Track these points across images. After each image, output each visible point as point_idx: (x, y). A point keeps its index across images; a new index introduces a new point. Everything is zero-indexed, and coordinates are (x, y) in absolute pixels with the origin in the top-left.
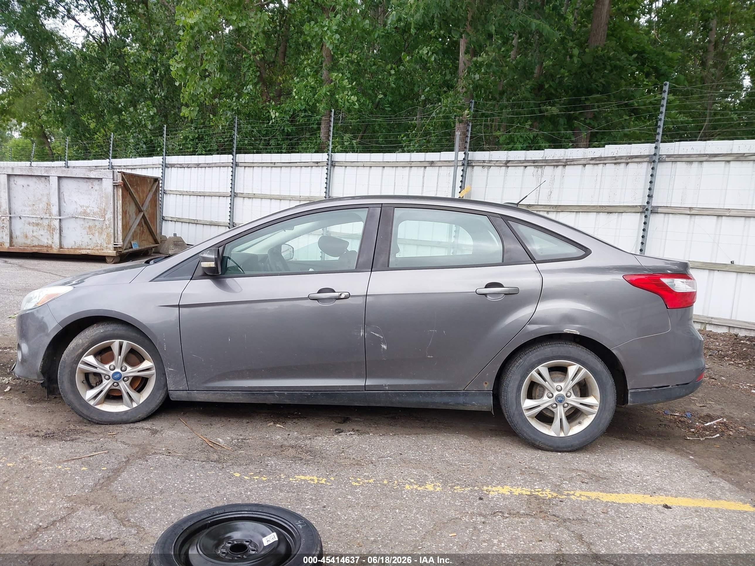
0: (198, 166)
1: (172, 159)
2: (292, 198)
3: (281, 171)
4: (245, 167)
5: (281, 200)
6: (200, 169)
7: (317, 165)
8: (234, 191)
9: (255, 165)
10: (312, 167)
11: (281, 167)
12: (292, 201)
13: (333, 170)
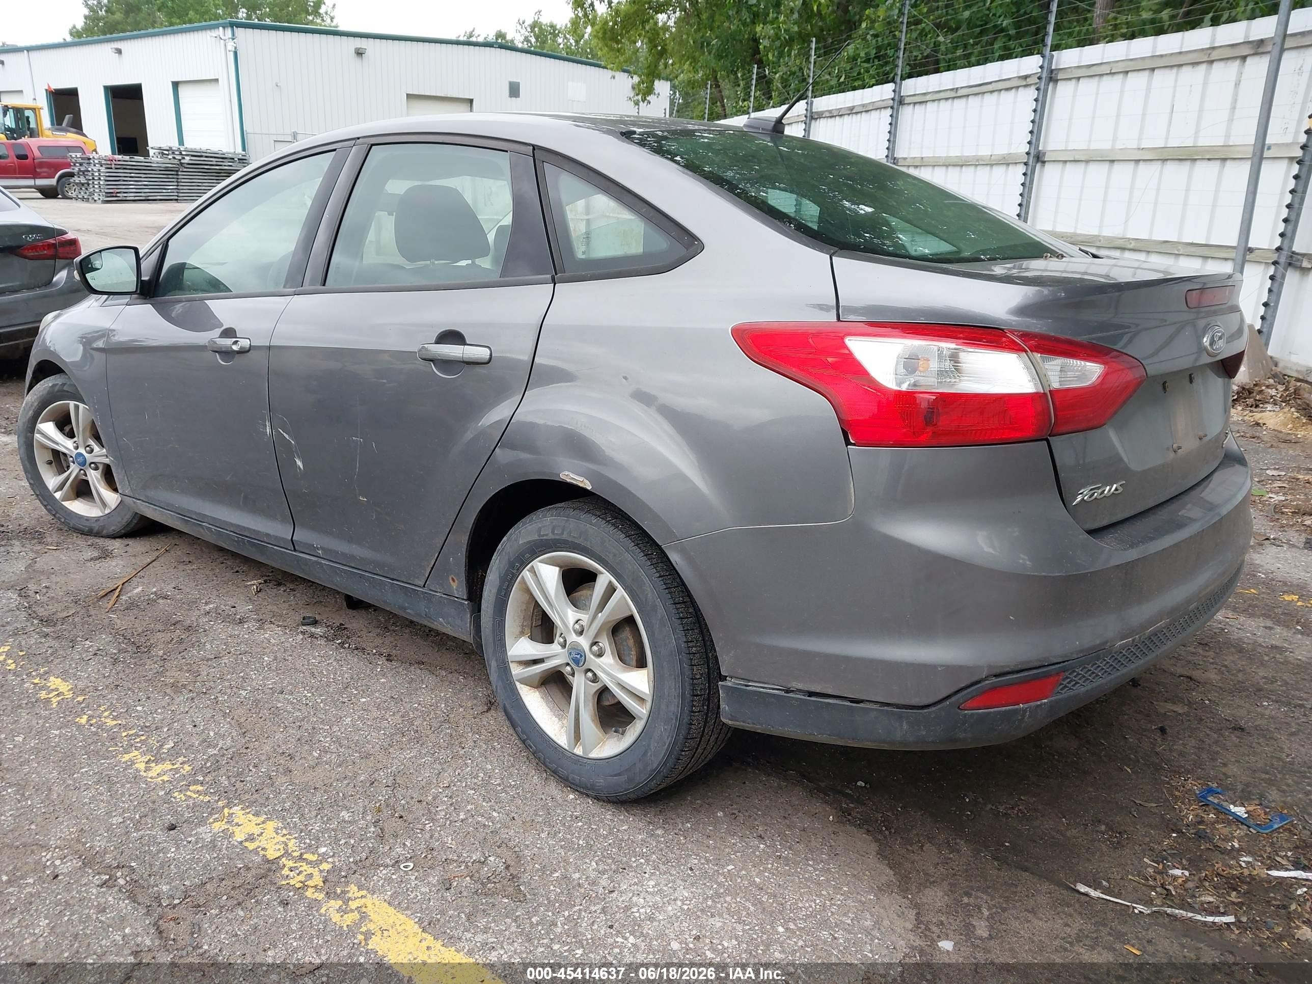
0: (852, 111)
1: (823, 103)
2: (978, 160)
3: (967, 103)
4: (915, 104)
5: (962, 166)
6: (854, 116)
7: (1024, 83)
8: (893, 154)
9: (928, 98)
10: (1017, 87)
11: (968, 96)
12: (979, 168)
13: (1055, 88)
